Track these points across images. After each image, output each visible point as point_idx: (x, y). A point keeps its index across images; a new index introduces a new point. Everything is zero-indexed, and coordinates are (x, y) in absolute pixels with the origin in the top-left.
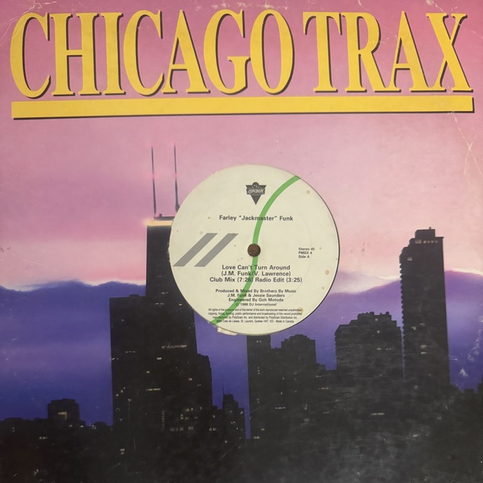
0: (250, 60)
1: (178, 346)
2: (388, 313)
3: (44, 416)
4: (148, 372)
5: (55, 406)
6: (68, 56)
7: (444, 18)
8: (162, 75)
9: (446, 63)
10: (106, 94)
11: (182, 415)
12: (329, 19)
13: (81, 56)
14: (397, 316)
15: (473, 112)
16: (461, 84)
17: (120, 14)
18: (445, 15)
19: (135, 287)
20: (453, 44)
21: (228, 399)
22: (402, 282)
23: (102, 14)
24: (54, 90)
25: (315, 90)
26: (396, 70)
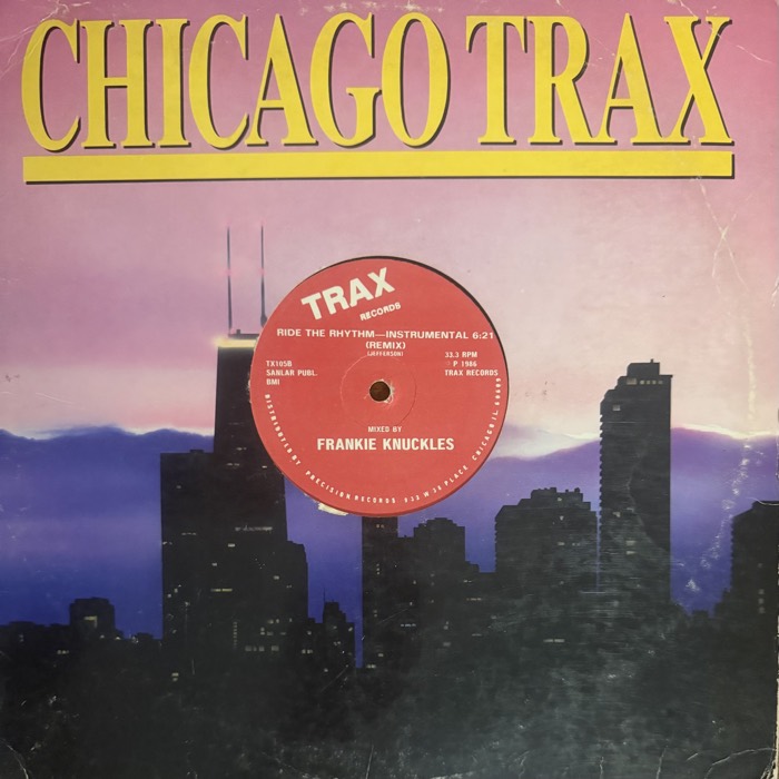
0: (380, 92)
1: (259, 529)
2: (577, 490)
3: (65, 621)
4: (215, 564)
5: (81, 607)
6: (106, 88)
7: (694, 24)
8: (245, 118)
9: (693, 99)
10: (162, 147)
11: (263, 629)
12: (508, 27)
13: (126, 87)
14: (592, 495)
15: (733, 177)
16: (715, 132)
17: (185, 21)
18: (696, 19)
19: (197, 438)
20: (706, 67)
21: (332, 609)
22: (601, 443)
23: (158, 22)
24: (84, 140)
25: (480, 140)
26: (611, 108)
